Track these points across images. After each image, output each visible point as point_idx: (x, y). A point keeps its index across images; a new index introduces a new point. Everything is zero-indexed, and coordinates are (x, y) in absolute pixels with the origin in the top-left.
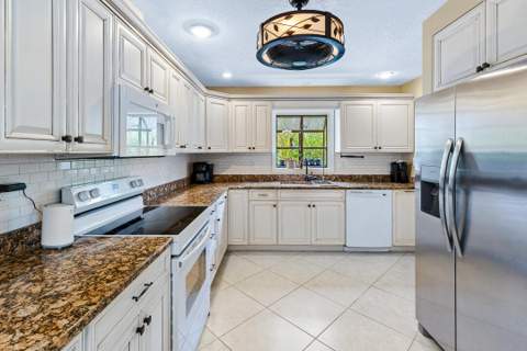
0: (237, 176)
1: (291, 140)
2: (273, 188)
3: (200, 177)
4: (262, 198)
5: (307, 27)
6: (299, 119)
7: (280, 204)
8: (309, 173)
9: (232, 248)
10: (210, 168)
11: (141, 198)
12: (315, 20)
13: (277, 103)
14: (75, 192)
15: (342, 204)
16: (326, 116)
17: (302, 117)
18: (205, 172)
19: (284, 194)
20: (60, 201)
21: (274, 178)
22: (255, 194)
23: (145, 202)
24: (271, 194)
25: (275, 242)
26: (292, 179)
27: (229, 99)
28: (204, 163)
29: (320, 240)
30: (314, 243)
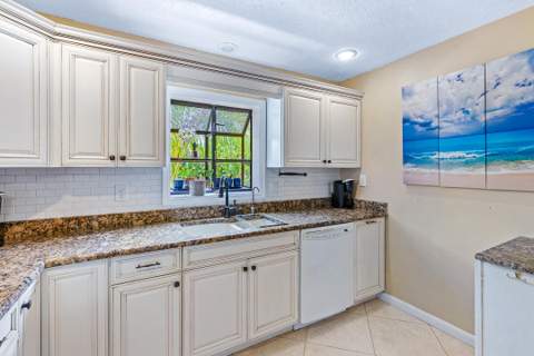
0: (78, 220)
1: (195, 146)
7: (187, 279)
8: (231, 201)
17: (214, 108)
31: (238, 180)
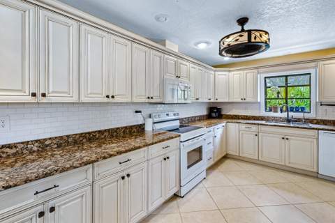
0: (236, 116)
1: (278, 93)
2: (255, 124)
3: (214, 115)
4: (247, 129)
5: (237, 40)
6: (284, 78)
7: (260, 134)
8: (290, 116)
9: (228, 156)
10: (219, 110)
11: (178, 121)
12: (241, 36)
13: (261, 70)
14: (154, 115)
15: (315, 141)
16: (310, 74)
17: (286, 76)
18: (215, 112)
19: (263, 128)
20: (150, 117)
21: (262, 118)
22: (243, 127)
23: (180, 123)
24: (254, 128)
25: (257, 158)
26: (275, 119)
27: (229, 71)
28: (216, 108)
29: (292, 163)
30: (287, 164)
31: (304, 108)
